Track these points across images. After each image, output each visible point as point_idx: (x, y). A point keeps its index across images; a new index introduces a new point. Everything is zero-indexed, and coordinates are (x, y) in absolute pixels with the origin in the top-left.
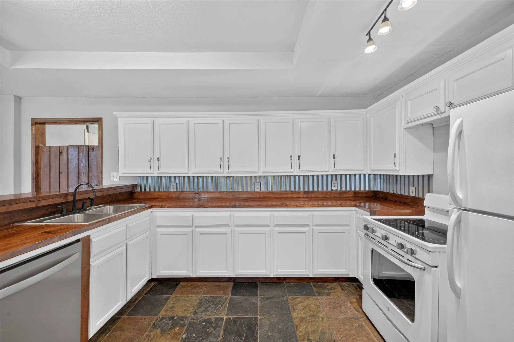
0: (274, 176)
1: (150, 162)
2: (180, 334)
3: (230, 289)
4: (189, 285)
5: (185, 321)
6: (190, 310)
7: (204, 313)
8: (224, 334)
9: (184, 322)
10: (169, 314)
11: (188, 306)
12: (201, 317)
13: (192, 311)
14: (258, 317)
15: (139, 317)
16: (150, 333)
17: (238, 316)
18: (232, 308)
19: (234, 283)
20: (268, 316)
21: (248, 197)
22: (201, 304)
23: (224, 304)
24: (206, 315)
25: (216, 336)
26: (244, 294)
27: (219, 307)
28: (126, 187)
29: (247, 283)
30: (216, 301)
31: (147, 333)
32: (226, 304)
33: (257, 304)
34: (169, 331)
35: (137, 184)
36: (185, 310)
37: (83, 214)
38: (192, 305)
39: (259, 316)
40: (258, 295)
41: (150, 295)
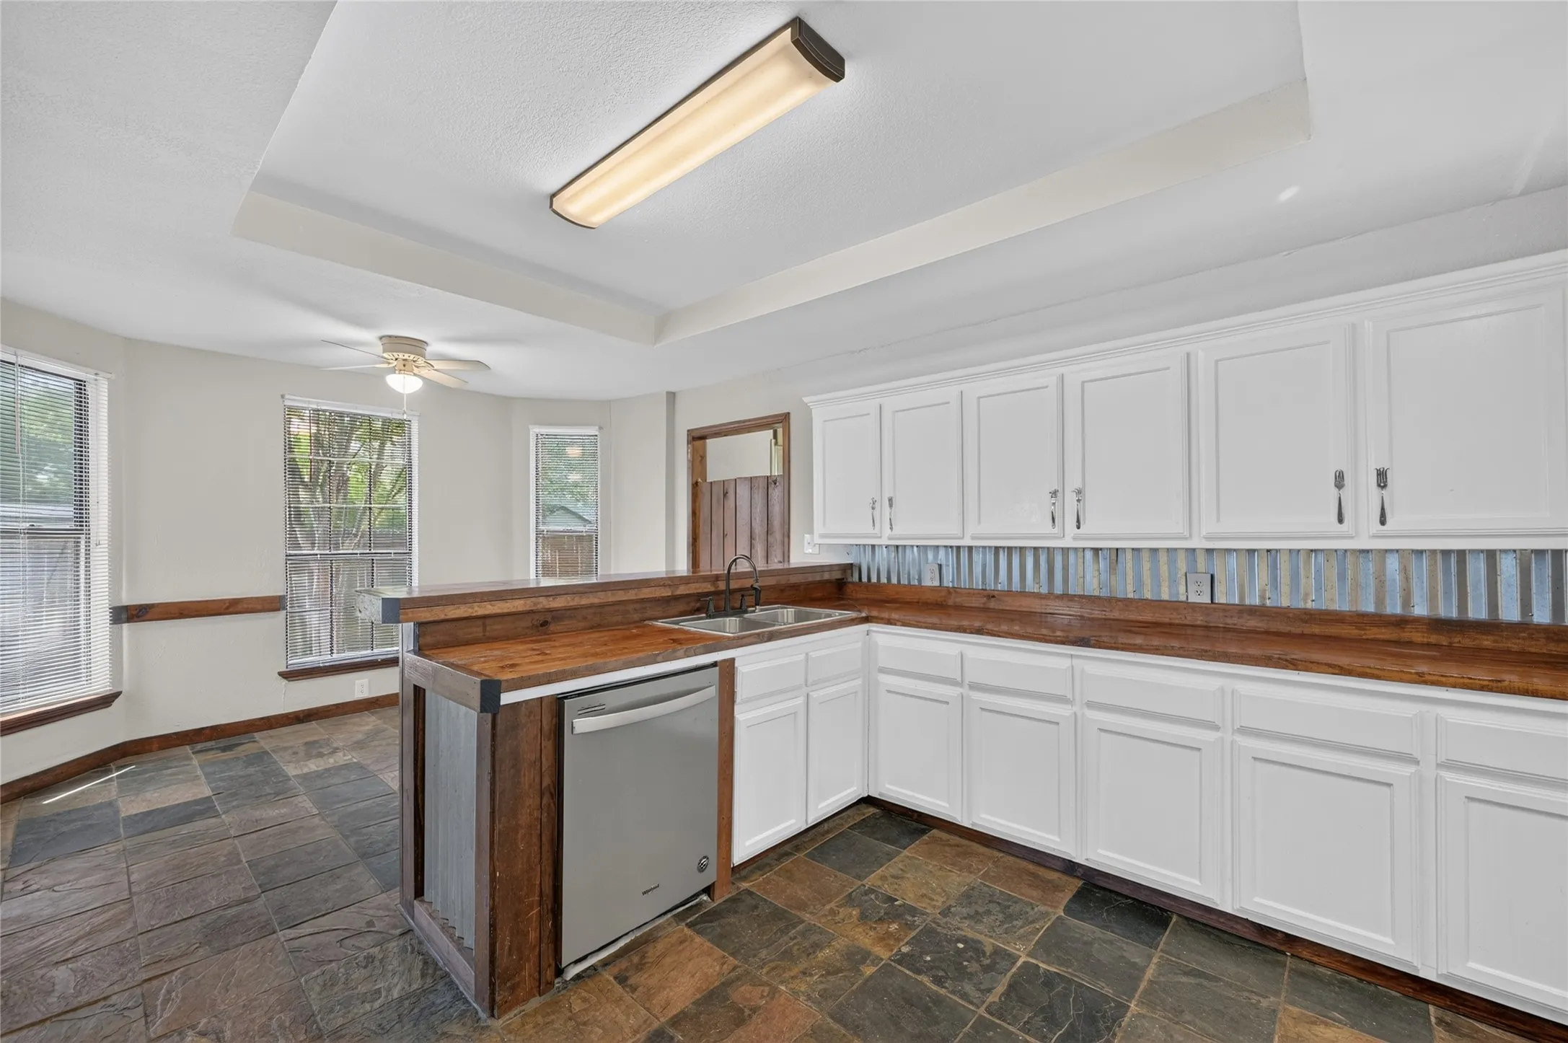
0: (1251, 552)
1: (873, 508)
2: (898, 940)
3: (1068, 896)
4: (952, 842)
5: (918, 920)
6: (937, 901)
7: (967, 922)
8: (1007, 994)
9: (915, 921)
10: (887, 889)
11: (933, 890)
12: (958, 929)
13: (939, 904)
14: (1132, 1005)
15: (826, 867)
16: (838, 909)
17: (1065, 972)
18: (1052, 943)
19: (1084, 884)
20: (1170, 1019)
21: (1158, 619)
22: (967, 898)
23: (1032, 926)
24: (972, 928)
25: (982, 987)
26: (1107, 926)
27: (1014, 927)
28: (831, 568)
29: (1130, 901)
30: (1011, 908)
31: (832, 905)
32: (1038, 927)
33: (1143, 970)
34: (875, 922)
35: (852, 564)
36: (923, 896)
37: (738, 619)
38: (945, 891)
39: (1136, 1005)
40: (1156, 949)
41: (859, 832)
